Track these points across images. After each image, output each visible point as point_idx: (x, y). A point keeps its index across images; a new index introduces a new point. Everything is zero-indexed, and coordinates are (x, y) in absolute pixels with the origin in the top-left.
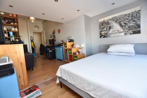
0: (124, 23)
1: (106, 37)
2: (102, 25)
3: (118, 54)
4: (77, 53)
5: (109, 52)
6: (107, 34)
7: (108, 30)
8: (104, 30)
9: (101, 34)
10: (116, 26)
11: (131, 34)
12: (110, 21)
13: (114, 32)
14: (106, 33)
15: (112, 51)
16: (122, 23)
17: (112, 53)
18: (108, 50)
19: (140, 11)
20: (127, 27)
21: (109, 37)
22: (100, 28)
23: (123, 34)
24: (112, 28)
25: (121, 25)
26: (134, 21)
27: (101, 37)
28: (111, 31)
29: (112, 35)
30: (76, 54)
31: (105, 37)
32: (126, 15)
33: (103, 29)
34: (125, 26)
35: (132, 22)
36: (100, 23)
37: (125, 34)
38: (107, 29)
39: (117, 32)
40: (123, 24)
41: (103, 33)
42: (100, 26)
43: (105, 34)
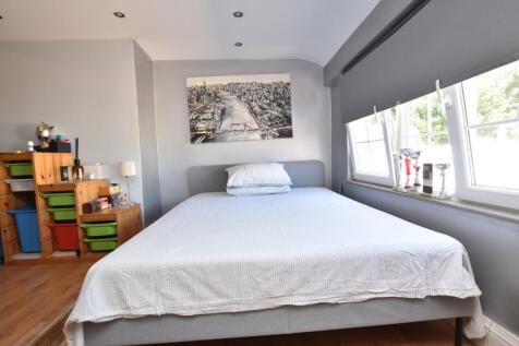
0: (261, 107)
1: (213, 140)
2: (198, 100)
3: (255, 190)
4: (105, 206)
5: (233, 187)
6: (213, 130)
7: (217, 118)
8: (205, 116)
9: (193, 129)
10: (240, 112)
11: (274, 137)
12: (222, 93)
13: (235, 127)
14: (211, 127)
15: (241, 183)
16: (254, 104)
17: (240, 191)
18: (230, 183)
19: (288, 84)
20: (266, 117)
21: (223, 140)
22: (190, 107)
23: (257, 135)
24: (230, 115)
25: (252, 111)
26: (279, 105)
27: (193, 140)
28: (226, 124)
29: (231, 136)
30: (99, 209)
31: (207, 140)
32: (263, 86)
33: (203, 112)
34: (261, 115)
35: (277, 108)
36: (191, 92)
37: (263, 136)
38: (213, 113)
39: (241, 127)
40: (257, 109)
41: (201, 126)
42: (190, 101)
43: (208, 130)
